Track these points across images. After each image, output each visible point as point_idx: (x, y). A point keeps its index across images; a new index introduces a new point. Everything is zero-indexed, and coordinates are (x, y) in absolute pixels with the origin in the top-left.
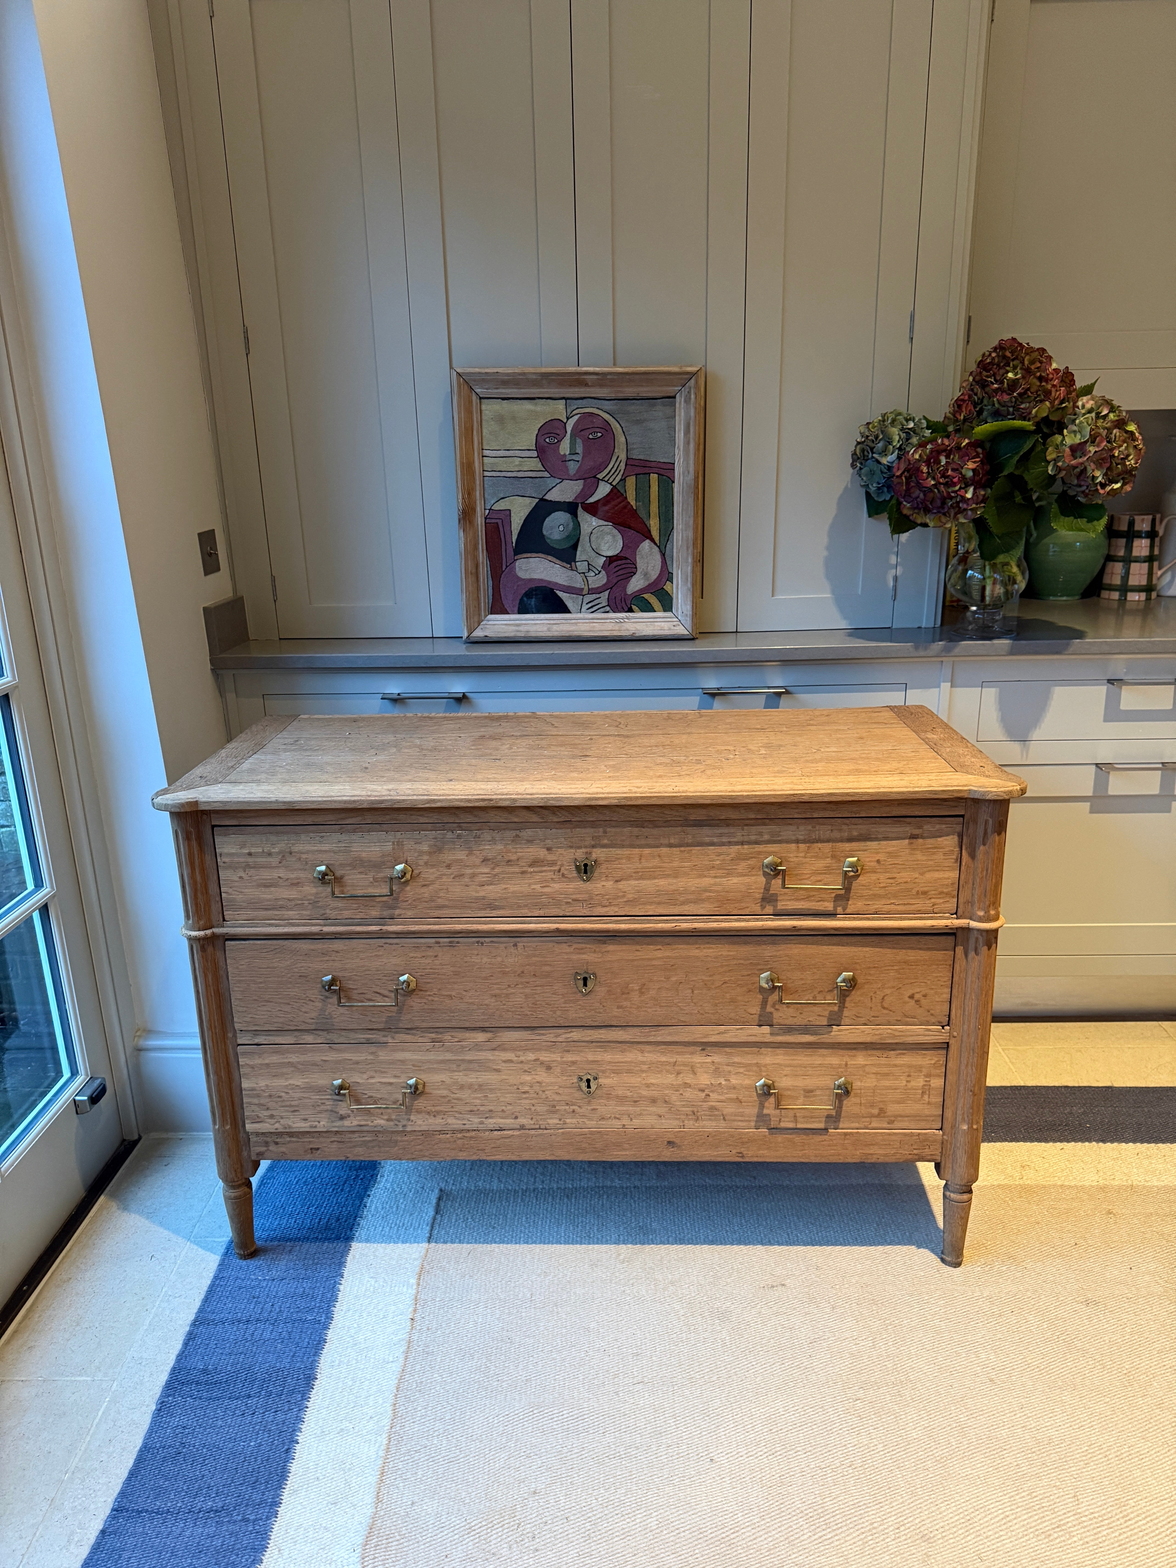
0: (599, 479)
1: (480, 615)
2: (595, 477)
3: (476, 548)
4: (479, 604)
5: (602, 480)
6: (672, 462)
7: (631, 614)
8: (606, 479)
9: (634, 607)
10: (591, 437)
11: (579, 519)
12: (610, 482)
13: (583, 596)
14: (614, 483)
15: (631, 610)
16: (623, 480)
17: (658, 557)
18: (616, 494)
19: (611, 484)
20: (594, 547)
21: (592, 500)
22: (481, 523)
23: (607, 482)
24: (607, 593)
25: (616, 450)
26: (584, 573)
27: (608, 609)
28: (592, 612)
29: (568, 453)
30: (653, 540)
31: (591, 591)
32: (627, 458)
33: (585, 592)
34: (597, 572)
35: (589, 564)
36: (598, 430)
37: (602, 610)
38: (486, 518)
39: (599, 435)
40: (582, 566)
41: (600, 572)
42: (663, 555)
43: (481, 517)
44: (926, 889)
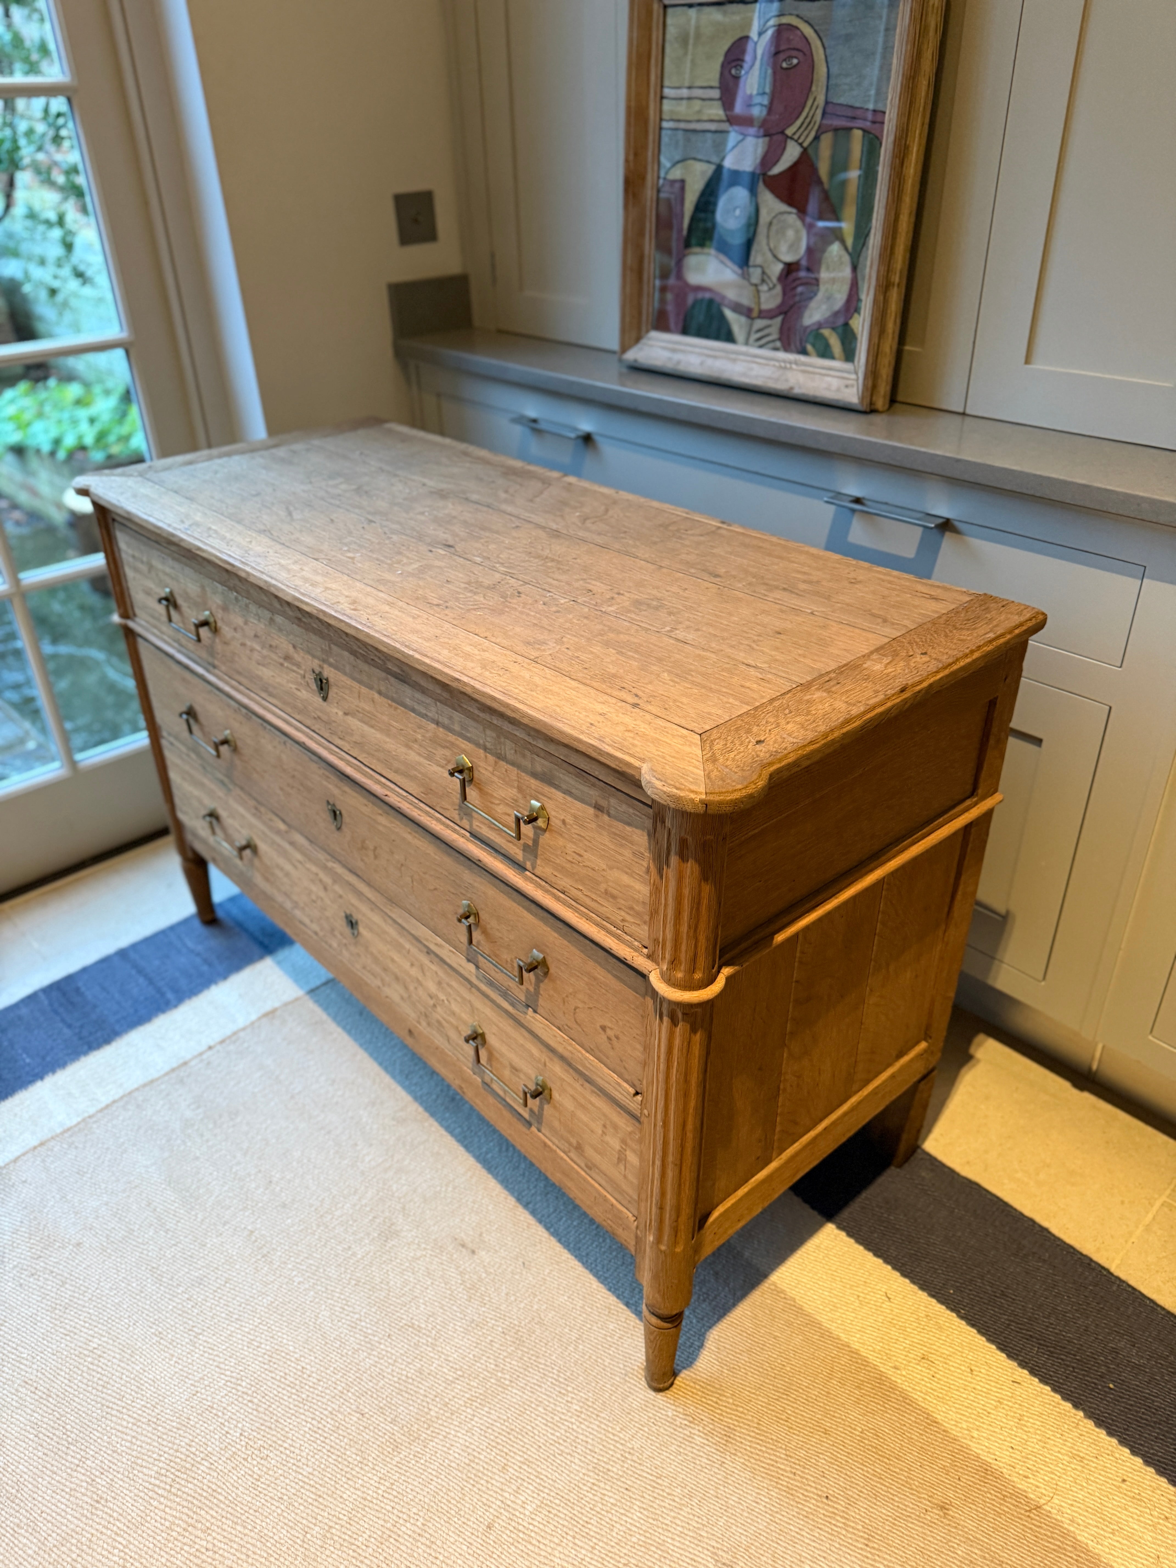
0: (787, 137)
1: (639, 329)
2: (783, 133)
3: (641, 233)
4: (640, 313)
5: (792, 138)
6: (882, 109)
7: (802, 358)
8: (796, 137)
9: (809, 348)
10: (784, 65)
11: (760, 200)
12: (800, 141)
13: (753, 319)
14: (805, 144)
15: (804, 352)
16: (817, 138)
17: (847, 272)
18: (806, 161)
19: (801, 144)
20: (772, 245)
21: (777, 170)
22: (652, 198)
23: (796, 141)
24: (779, 319)
25: (814, 88)
26: (756, 285)
27: (778, 344)
28: (761, 347)
29: (755, 92)
30: (843, 242)
31: (762, 314)
32: (827, 103)
33: (755, 314)
34: (771, 285)
35: (764, 273)
36: (794, 53)
37: (771, 345)
38: (658, 191)
39: (795, 61)
40: (755, 275)
41: (774, 286)
42: (854, 268)
43: (652, 188)
44: (615, 892)
